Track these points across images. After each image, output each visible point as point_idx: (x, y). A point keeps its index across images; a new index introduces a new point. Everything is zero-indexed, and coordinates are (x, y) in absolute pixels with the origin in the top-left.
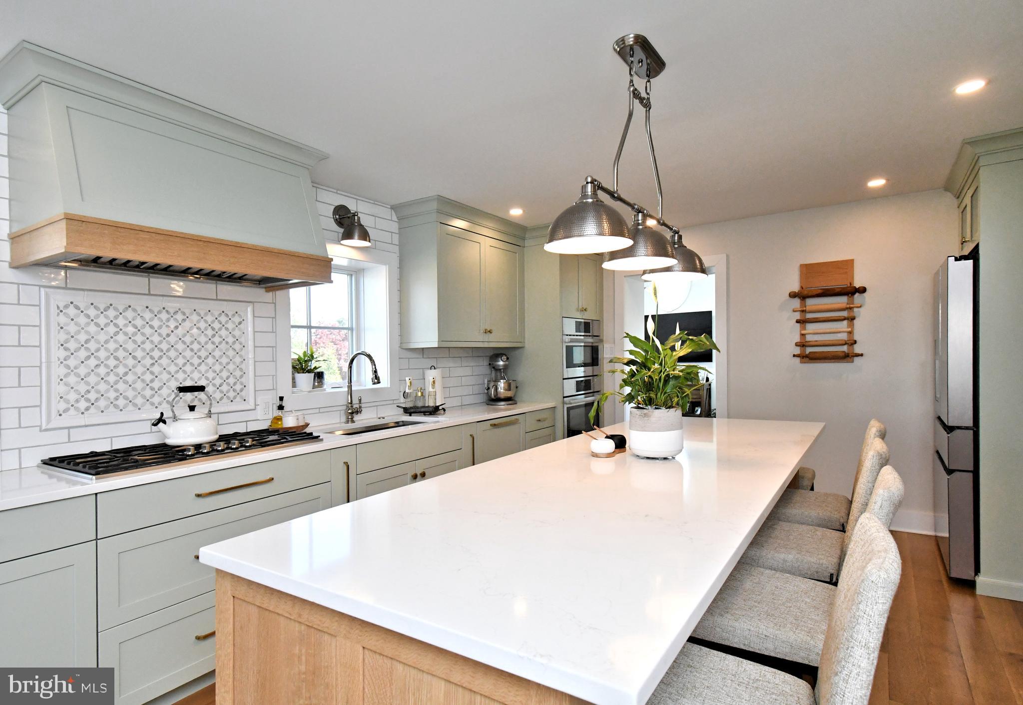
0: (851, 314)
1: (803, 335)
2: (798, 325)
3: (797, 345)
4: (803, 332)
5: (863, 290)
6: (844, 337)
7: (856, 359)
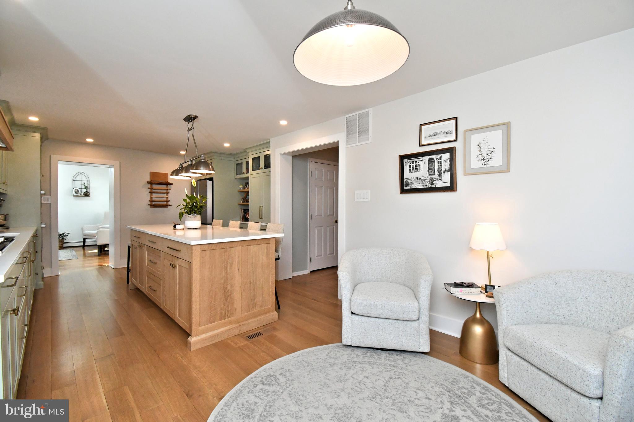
0: (167, 192)
1: (151, 198)
2: (150, 193)
3: (149, 201)
4: (152, 196)
5: (171, 184)
6: (165, 199)
7: (169, 207)
